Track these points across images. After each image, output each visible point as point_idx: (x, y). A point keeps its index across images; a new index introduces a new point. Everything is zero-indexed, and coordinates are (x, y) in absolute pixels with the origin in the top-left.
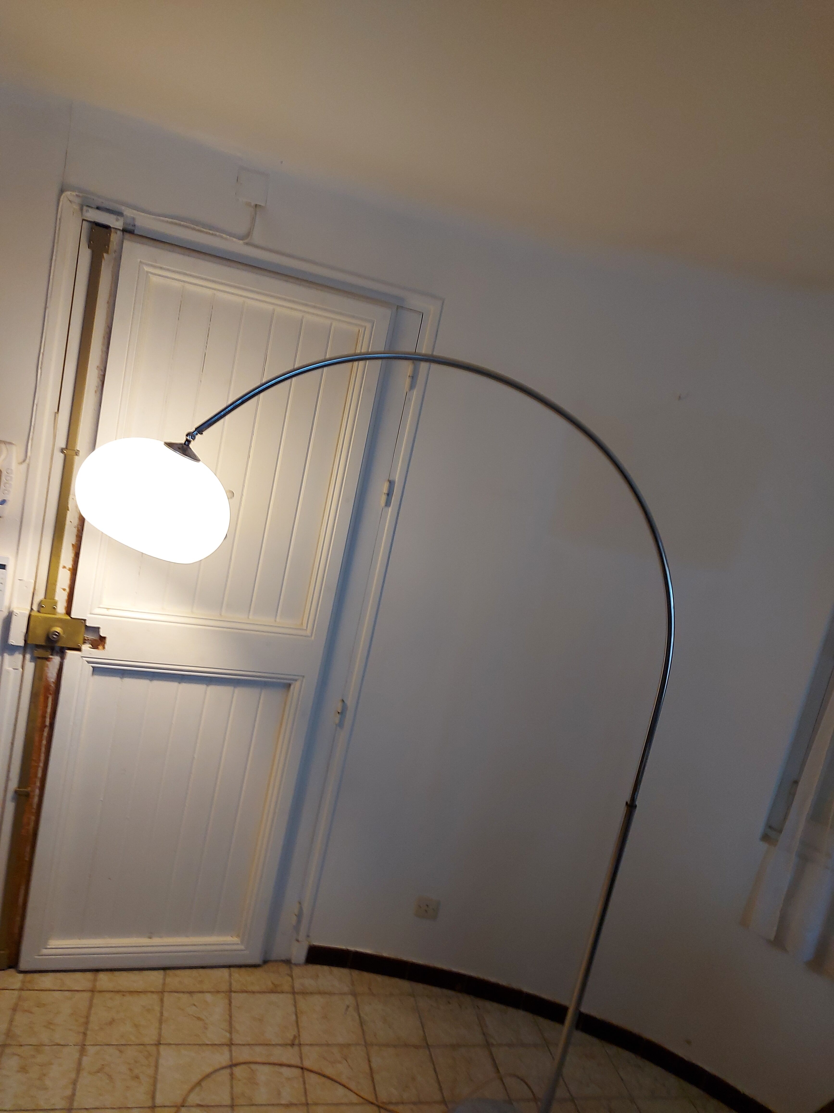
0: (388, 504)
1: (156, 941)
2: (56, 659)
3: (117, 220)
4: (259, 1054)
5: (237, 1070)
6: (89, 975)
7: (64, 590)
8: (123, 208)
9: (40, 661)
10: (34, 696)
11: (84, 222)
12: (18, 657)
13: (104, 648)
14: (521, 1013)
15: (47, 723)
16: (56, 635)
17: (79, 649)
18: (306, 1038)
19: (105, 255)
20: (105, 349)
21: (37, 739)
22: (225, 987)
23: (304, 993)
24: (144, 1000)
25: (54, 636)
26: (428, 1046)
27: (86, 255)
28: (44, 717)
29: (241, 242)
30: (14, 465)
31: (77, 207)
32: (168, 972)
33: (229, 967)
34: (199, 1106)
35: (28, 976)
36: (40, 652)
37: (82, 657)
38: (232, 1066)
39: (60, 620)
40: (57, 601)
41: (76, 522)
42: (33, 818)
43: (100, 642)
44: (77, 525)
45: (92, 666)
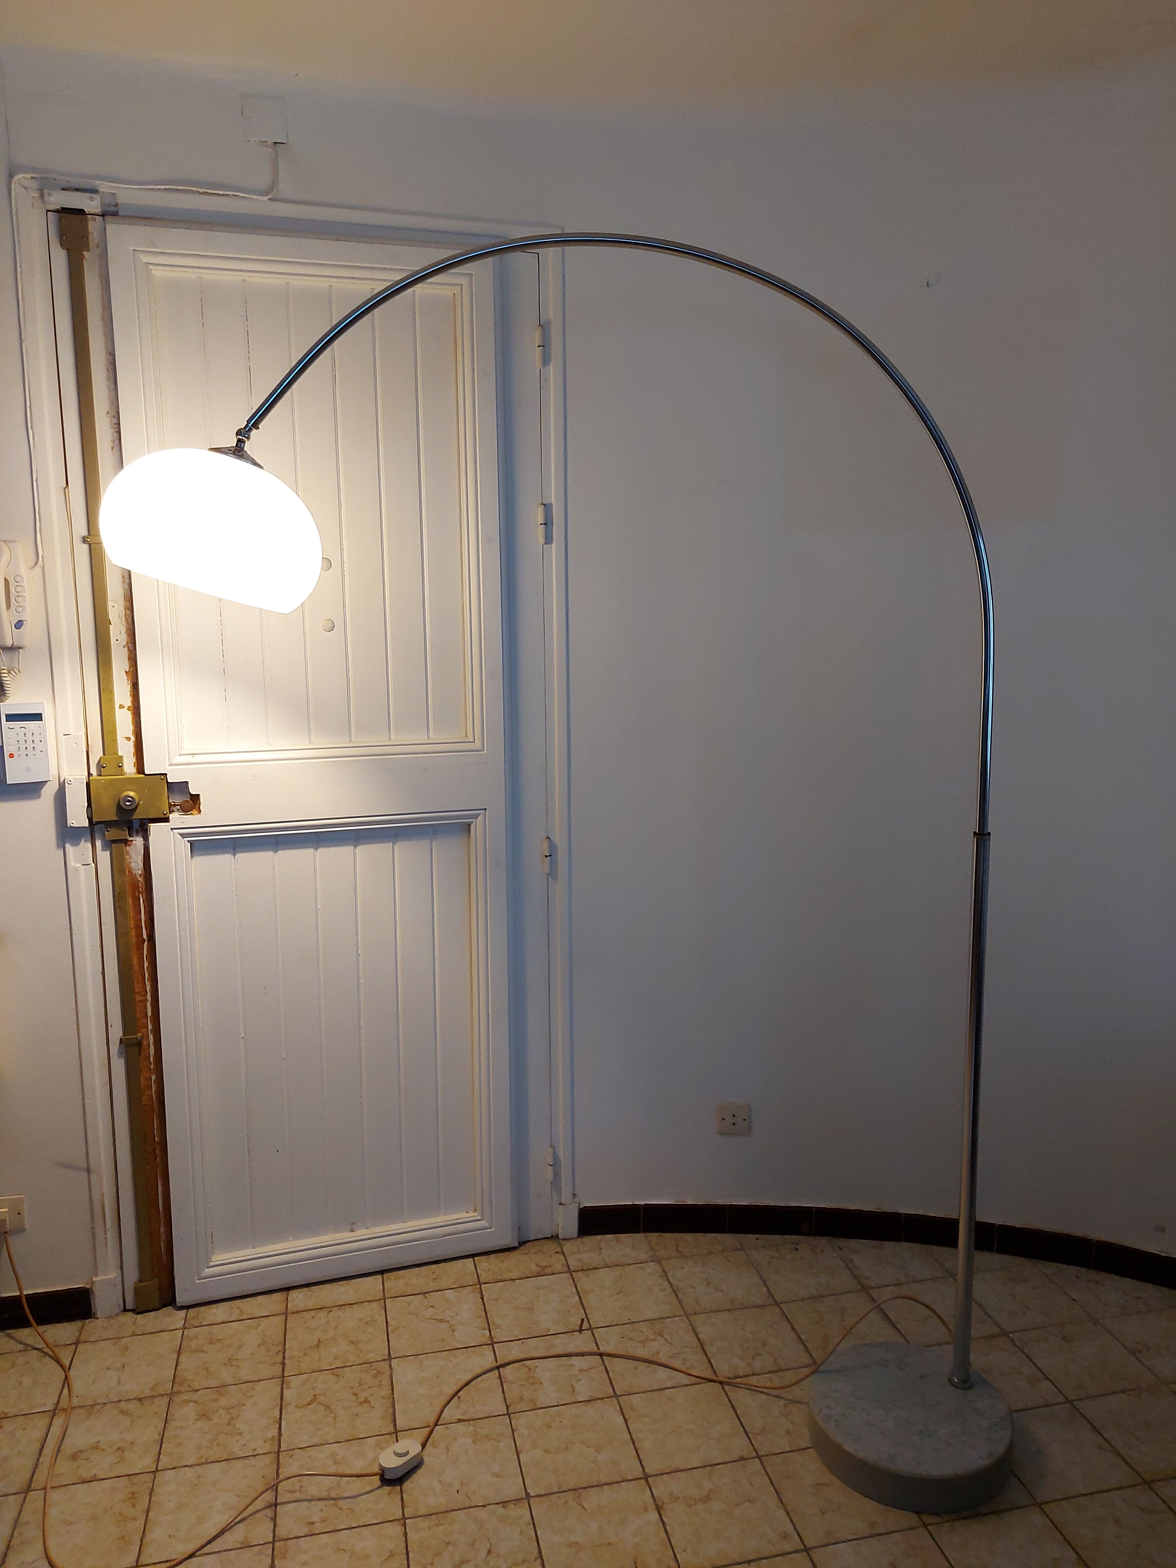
0: (548, 540)
1: (361, 1233)
2: (138, 841)
3: (92, 199)
4: (535, 1347)
5: (506, 1371)
6: (277, 1296)
7: (128, 739)
8: (97, 182)
9: (117, 845)
10: (119, 897)
11: (48, 213)
12: (86, 846)
13: (200, 811)
14: (904, 1245)
15: (145, 935)
16: (129, 801)
17: (166, 820)
18: (596, 1319)
20: (112, 386)
21: (135, 961)
22: (472, 1279)
23: (585, 1269)
24: (358, 1312)
25: (128, 803)
26: (777, 1304)
27: (60, 258)
28: (139, 926)
29: (265, 198)
30: (23, 571)
31: (35, 194)
32: (385, 1275)
33: (473, 1256)
34: (460, 1421)
35: (191, 1312)
36: (114, 833)
37: (172, 829)
38: (498, 1368)
39: (131, 780)
40: (121, 757)
41: (124, 638)
42: (153, 1077)
43: (193, 803)
44: (127, 643)
45: (188, 841)
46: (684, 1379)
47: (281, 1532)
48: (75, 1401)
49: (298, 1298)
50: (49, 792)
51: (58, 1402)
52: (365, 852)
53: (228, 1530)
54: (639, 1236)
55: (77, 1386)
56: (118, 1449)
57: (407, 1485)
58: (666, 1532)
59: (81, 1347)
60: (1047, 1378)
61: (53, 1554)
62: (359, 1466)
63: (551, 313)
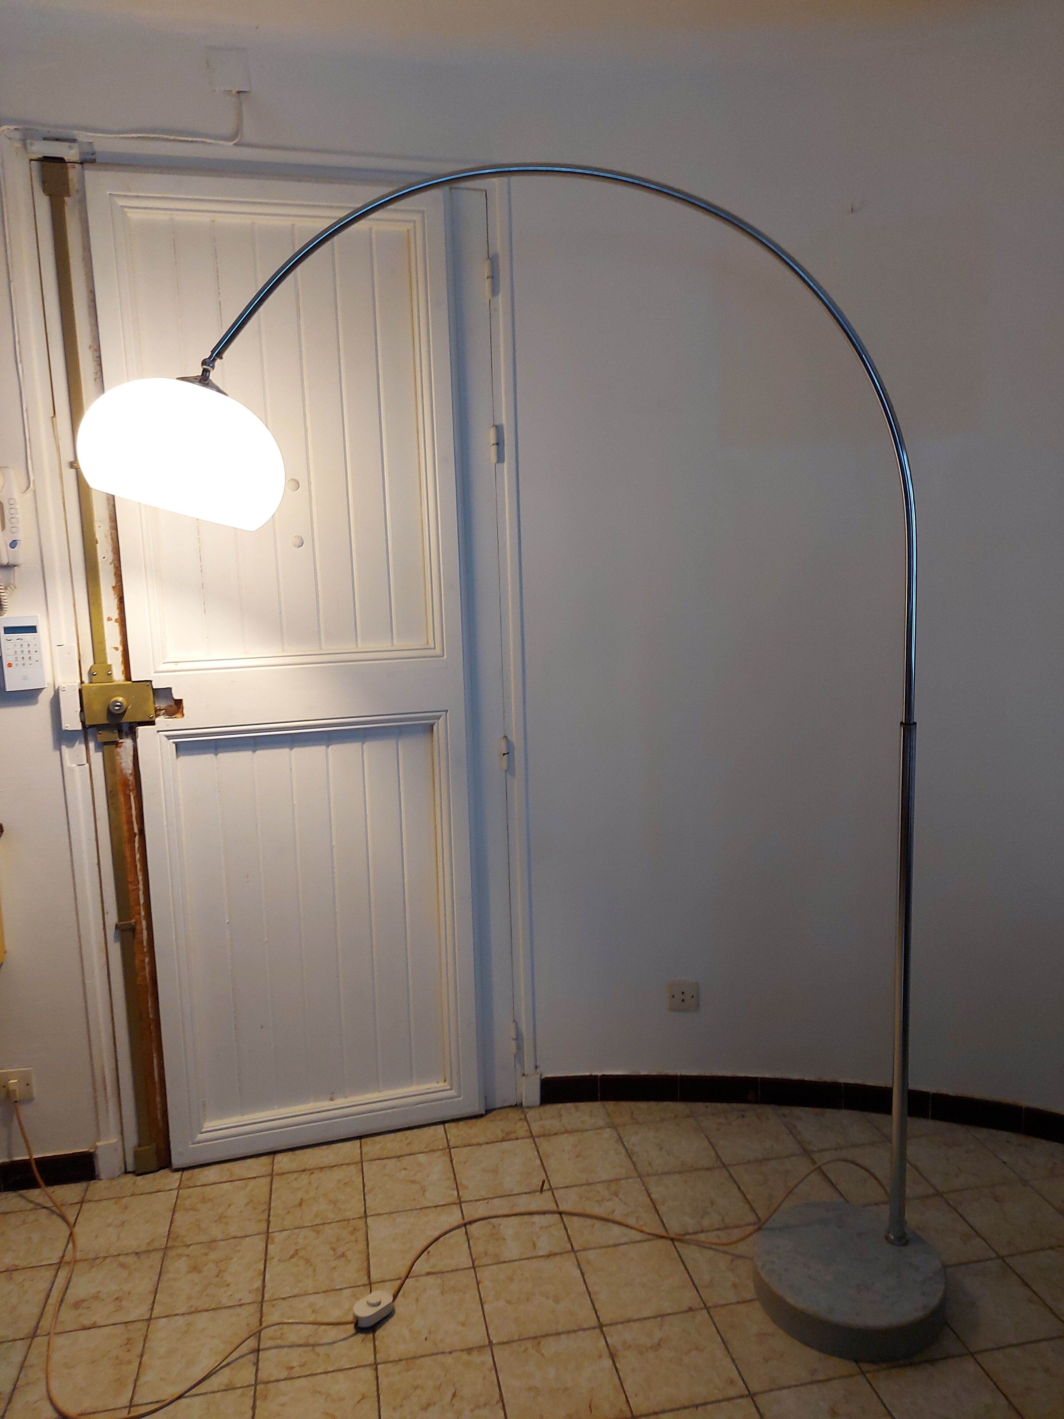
0: (500, 459)
1: (340, 1102)
2: (128, 743)
3: (71, 148)
4: (500, 1206)
5: (473, 1228)
6: (264, 1160)
7: (117, 649)
8: (75, 132)
9: (108, 747)
10: (111, 795)
11: (32, 162)
12: (80, 748)
13: (183, 715)
14: (845, 1112)
15: (136, 830)
16: (117, 706)
17: (153, 723)
18: (556, 1180)
19: (66, 199)
20: (93, 322)
21: (128, 854)
22: (442, 1144)
23: (546, 1135)
24: (337, 1175)
25: (117, 708)
26: (725, 1166)
27: (43, 203)
28: (130, 823)
29: (231, 143)
30: (16, 494)
31: (18, 145)
32: (363, 1140)
33: (443, 1122)
34: (428, 1274)
35: (187, 1174)
36: (105, 736)
37: (158, 731)
38: (465, 1225)
39: (119, 687)
40: (110, 665)
41: (110, 556)
42: (147, 960)
43: (176, 707)
44: (113, 560)
45: (174, 742)
46: (637, 1236)
47: (263, 1375)
48: (79, 1255)
49: (283, 1161)
50: (45, 699)
51: (63, 1256)
52: (336, 751)
53: (214, 1373)
54: (597, 1104)
55: (82, 1241)
56: (117, 1298)
57: (380, 1333)
58: (619, 1378)
59: (85, 1206)
60: (979, 1235)
61: (54, 1394)
62: (335, 1315)
63: (499, 246)
